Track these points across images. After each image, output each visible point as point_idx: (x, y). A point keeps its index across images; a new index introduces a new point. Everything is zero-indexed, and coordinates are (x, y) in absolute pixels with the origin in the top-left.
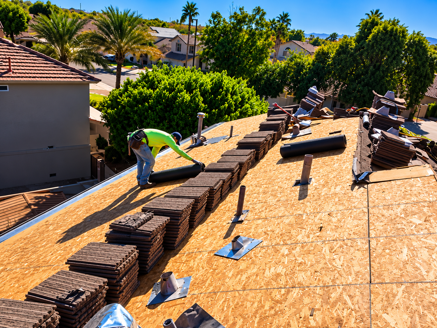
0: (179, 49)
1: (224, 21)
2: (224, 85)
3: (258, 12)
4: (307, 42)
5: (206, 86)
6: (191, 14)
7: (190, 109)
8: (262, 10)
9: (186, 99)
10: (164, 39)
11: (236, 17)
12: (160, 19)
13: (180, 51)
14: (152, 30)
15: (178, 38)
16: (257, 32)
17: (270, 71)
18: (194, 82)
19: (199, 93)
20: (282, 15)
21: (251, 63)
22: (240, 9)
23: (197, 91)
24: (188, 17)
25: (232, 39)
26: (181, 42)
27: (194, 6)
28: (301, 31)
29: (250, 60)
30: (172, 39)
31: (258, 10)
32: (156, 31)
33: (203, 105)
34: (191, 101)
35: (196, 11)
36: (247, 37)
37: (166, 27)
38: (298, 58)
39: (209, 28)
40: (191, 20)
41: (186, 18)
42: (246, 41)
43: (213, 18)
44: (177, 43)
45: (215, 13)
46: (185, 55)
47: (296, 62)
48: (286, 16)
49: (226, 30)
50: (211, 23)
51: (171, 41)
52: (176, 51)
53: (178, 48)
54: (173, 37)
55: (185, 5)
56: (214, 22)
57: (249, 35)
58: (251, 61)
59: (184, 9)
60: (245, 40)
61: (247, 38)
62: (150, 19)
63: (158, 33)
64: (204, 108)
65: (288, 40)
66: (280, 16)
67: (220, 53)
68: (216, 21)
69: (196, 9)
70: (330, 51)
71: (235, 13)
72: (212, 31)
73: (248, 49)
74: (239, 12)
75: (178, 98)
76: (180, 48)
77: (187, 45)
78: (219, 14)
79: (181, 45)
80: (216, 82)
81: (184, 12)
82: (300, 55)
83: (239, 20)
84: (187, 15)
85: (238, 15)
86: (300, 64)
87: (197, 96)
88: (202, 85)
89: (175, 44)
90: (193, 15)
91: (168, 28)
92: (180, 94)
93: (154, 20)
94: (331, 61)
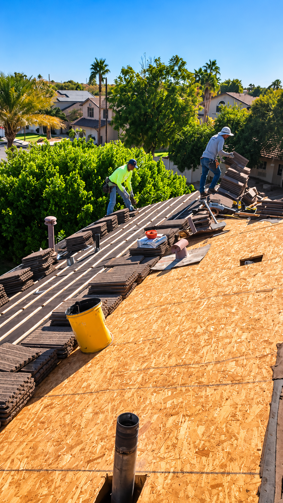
0: (91, 115)
1: (138, 76)
2: (116, 161)
3: (176, 62)
4: (246, 94)
5: (88, 165)
6: (102, 72)
7: (66, 199)
8: (180, 59)
9: (58, 187)
10: (74, 104)
11: (151, 71)
12: (75, 81)
13: (93, 116)
14: (61, 94)
15: (89, 102)
16: (177, 86)
17: (198, 134)
18: (71, 161)
19: (78, 177)
20: (209, 63)
21: (174, 125)
22: (156, 61)
23: (75, 174)
24: (97, 76)
25: (149, 97)
26: (93, 106)
27: (104, 62)
28: (237, 81)
29: (172, 122)
30: (82, 104)
31: (176, 60)
32: (65, 95)
33: (85, 192)
34: (66, 189)
35: (106, 68)
36: (166, 93)
37: (80, 90)
38: (231, 114)
39: (120, 86)
40: (101, 79)
41: (95, 77)
42: (166, 98)
43: (123, 74)
44: (88, 108)
45: (126, 68)
46: (98, 121)
47: (229, 119)
48: (214, 63)
49: (140, 87)
50: (121, 80)
51: (82, 105)
52: (88, 116)
53: (90, 113)
54: (84, 100)
55: (93, 61)
56: (125, 79)
57: (168, 90)
58: (174, 123)
59: (92, 67)
60: (164, 98)
61: (166, 95)
62: (63, 82)
63: (67, 97)
64: (87, 196)
65: (220, 93)
66: (206, 65)
67: (133, 116)
68: (128, 78)
69: (106, 66)
70: (271, 101)
71: (150, 67)
72: (123, 90)
73: (168, 108)
74: (154, 65)
75: (47, 186)
76: (93, 112)
77: (99, 109)
78: (131, 69)
79: (93, 109)
80: (104, 158)
81: (93, 70)
82: (234, 110)
83: (154, 74)
84: (96, 73)
85: (154, 68)
86: (233, 121)
87: (75, 181)
88: (84, 163)
89: (87, 108)
90: (103, 73)
91: (83, 90)
92: (50, 180)
93: (67, 83)
94: (272, 114)
